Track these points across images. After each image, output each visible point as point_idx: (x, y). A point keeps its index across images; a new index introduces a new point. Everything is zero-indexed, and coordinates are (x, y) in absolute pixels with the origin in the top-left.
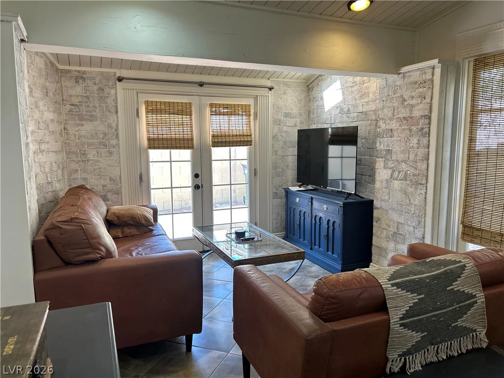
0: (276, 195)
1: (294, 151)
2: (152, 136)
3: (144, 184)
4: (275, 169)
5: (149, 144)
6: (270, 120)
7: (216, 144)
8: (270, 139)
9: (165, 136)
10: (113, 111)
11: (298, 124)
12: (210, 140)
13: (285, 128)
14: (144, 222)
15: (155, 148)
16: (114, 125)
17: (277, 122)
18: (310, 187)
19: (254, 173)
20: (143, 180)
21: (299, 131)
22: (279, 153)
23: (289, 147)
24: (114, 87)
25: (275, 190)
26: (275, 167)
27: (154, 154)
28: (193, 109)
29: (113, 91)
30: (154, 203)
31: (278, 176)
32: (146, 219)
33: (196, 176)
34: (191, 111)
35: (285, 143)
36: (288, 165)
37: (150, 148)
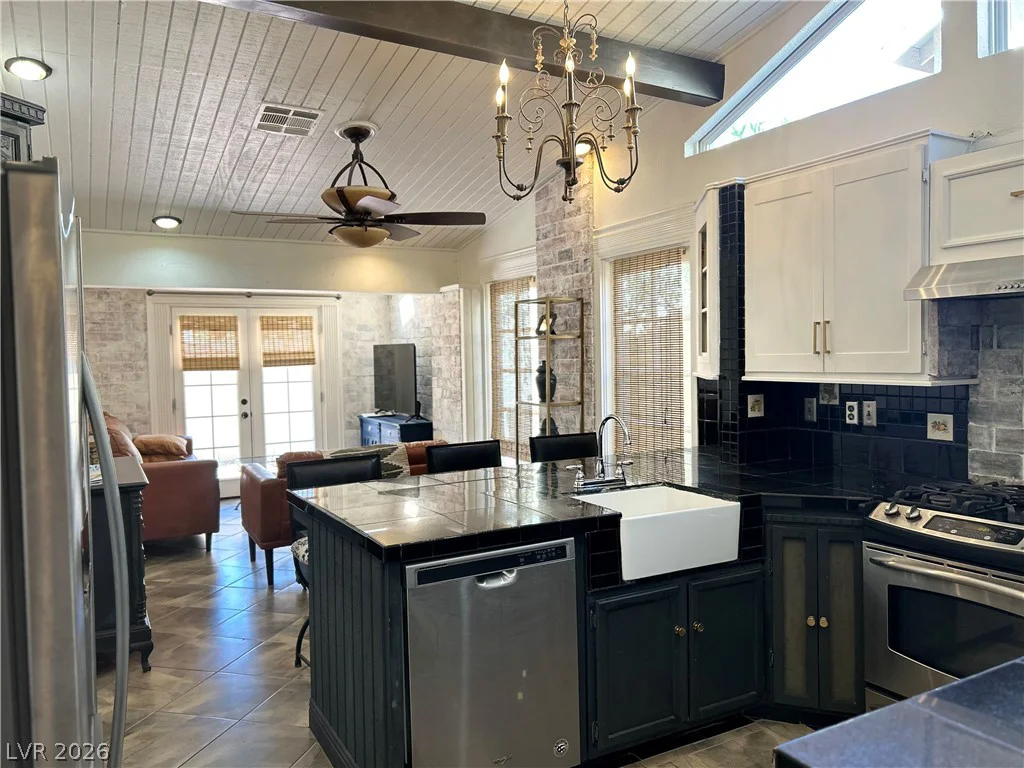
0: (349, 425)
1: (371, 370)
2: (188, 356)
3: (178, 413)
4: (348, 392)
5: (184, 365)
6: (340, 334)
7: (267, 363)
8: (340, 355)
9: (204, 356)
10: (142, 328)
11: (377, 338)
12: (260, 359)
13: (359, 344)
14: (174, 451)
15: (191, 369)
16: (142, 345)
17: (350, 337)
18: (389, 413)
19: (320, 398)
20: (176, 407)
21: (376, 347)
22: (353, 373)
23: (366, 366)
24: (143, 301)
25: (348, 419)
26: (348, 390)
27: (190, 377)
28: (239, 324)
29: (141, 307)
30: (189, 433)
31: (353, 401)
32: (178, 448)
33: (244, 402)
34: (236, 326)
35: (360, 360)
36: (365, 389)
37: (185, 369)
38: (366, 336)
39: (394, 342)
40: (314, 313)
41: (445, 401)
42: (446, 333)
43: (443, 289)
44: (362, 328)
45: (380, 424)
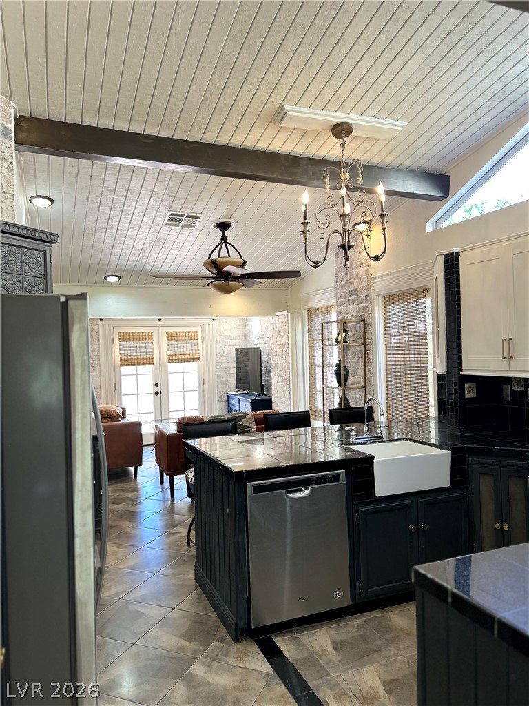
0: (220, 399)
1: (234, 364)
2: (123, 357)
3: (117, 391)
4: (220, 378)
5: (121, 363)
6: (215, 342)
7: (171, 361)
8: (215, 355)
9: (132, 357)
10: (96, 340)
11: (238, 344)
12: (166, 358)
13: (227, 348)
14: (115, 415)
15: (125, 365)
16: (97, 350)
17: (221, 343)
18: (245, 392)
19: (203, 382)
20: (116, 388)
21: (236, 350)
22: (223, 366)
23: (231, 362)
24: (97, 324)
25: (220, 396)
26: (220, 377)
27: (125, 370)
28: (154, 337)
29: (96, 327)
30: (124, 405)
31: (223, 384)
32: (117, 414)
33: (157, 385)
34: (152, 338)
35: (227, 358)
36: (230, 376)
37: (122, 365)
38: (231, 342)
39: (248, 347)
40: (199, 329)
41: (280, 384)
42: (279, 342)
43: (278, 314)
44: (228, 338)
45: (239, 399)
